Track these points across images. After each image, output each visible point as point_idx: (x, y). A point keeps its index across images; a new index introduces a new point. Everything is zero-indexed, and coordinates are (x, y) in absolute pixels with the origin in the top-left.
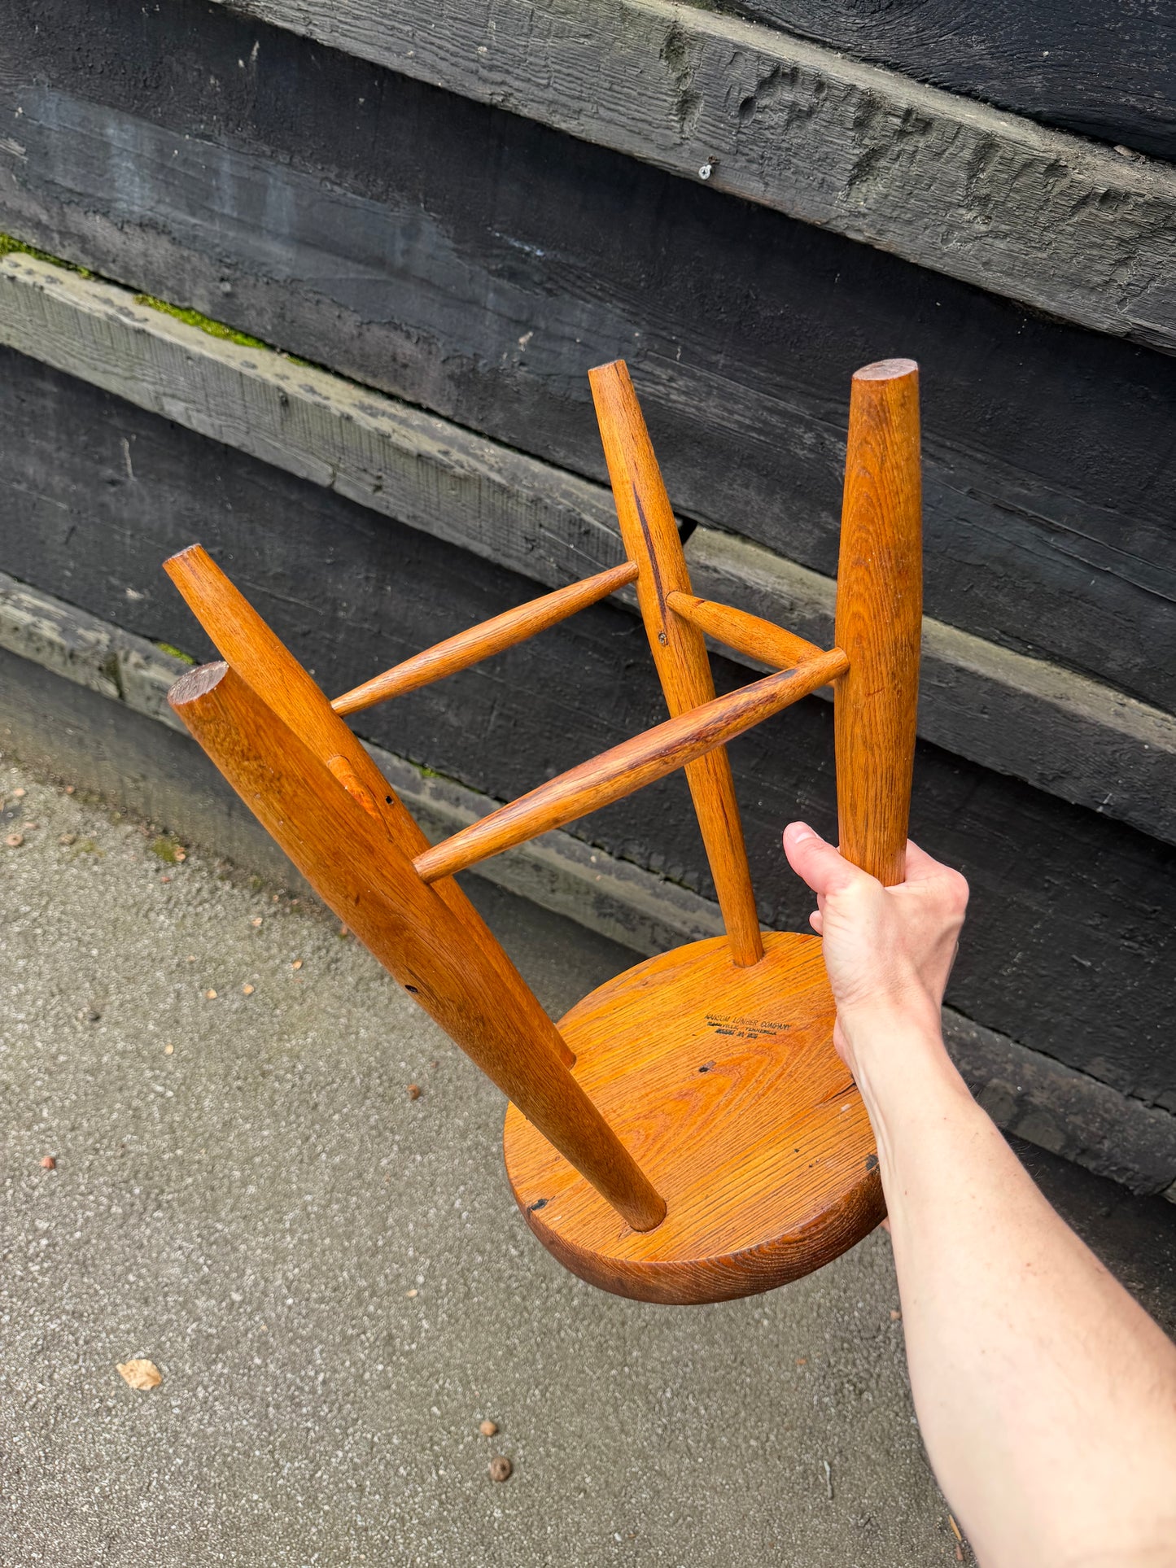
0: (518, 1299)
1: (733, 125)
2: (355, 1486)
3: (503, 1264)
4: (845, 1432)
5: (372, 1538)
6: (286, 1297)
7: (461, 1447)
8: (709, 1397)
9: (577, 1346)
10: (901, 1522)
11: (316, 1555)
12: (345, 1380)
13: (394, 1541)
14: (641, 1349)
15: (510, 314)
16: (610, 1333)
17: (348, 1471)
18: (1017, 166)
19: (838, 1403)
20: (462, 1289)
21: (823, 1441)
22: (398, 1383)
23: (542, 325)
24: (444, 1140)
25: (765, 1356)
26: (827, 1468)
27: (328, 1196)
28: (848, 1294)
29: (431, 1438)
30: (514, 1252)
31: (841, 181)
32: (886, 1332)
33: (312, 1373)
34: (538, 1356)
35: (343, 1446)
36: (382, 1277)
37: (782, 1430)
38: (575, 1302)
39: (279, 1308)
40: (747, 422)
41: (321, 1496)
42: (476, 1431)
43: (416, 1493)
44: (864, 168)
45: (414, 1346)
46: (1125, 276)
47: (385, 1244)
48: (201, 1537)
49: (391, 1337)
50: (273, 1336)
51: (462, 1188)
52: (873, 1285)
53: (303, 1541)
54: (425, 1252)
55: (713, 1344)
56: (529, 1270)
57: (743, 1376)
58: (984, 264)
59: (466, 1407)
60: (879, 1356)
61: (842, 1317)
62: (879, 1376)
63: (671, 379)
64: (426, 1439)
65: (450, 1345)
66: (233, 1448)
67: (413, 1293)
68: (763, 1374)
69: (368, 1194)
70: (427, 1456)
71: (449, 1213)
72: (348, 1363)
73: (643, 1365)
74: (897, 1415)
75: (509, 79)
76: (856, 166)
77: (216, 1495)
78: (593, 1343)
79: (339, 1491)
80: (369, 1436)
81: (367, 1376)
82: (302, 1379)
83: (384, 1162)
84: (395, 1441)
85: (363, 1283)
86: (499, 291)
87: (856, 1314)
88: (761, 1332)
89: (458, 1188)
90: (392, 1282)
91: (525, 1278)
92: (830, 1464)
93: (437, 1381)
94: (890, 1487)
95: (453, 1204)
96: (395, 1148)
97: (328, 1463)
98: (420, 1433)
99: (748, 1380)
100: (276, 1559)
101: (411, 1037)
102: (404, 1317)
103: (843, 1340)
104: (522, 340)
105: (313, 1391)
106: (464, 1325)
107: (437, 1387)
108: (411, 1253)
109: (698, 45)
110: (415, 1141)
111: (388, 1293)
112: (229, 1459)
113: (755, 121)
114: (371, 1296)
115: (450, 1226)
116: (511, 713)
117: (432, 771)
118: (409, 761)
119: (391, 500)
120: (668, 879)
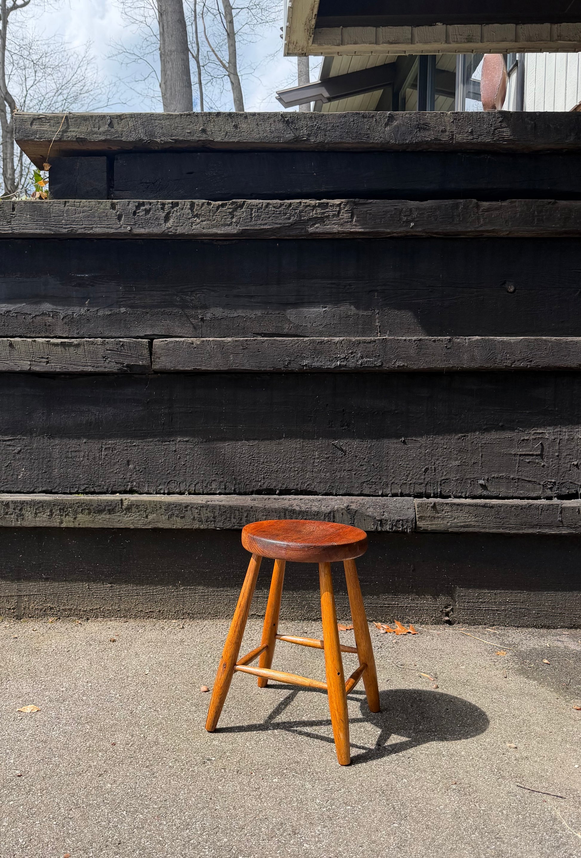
1: (132, 218)
15: (81, 296)
18: (200, 205)
23: (92, 296)
31: (162, 222)
40: (160, 301)
44: (167, 218)
46: (234, 220)
51: (151, 653)
58: (203, 228)
63: (134, 297)
71: (149, 658)
75: (72, 226)
76: (165, 217)
86: (76, 291)
89: (149, 653)
95: (150, 656)
101: (101, 633)
104: (86, 303)
109: (119, 204)
113: (138, 215)
115: (152, 660)
116: (109, 446)
117: (82, 493)
118: (71, 493)
119: (53, 365)
120: (190, 494)
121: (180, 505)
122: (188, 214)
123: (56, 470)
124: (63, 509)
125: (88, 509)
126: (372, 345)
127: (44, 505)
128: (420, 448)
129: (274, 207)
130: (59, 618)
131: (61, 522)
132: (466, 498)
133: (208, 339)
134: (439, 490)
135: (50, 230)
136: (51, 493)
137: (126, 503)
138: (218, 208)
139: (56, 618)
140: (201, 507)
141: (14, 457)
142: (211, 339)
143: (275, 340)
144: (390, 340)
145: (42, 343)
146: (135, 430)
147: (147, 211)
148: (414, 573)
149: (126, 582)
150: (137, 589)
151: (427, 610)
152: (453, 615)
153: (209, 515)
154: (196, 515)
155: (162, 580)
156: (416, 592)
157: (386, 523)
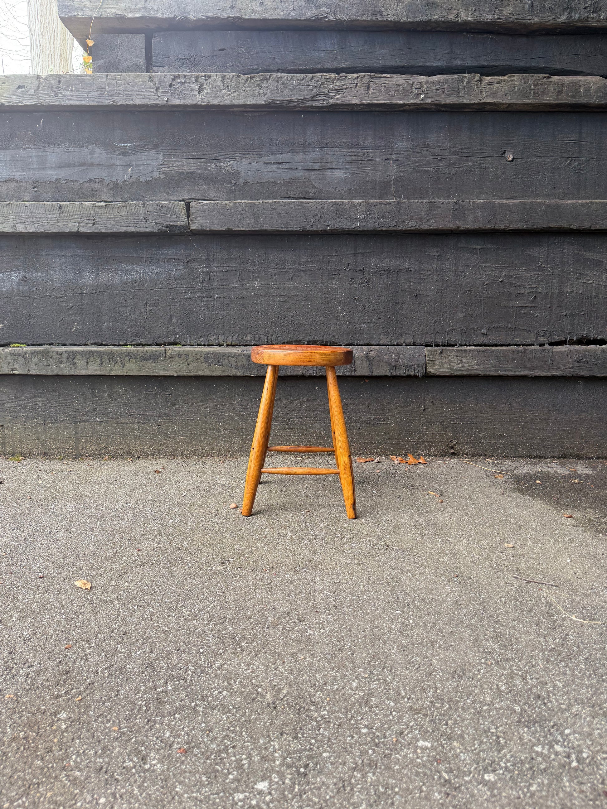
1: (169, 90)
15: (125, 164)
18: (231, 78)
23: (134, 163)
31: (197, 93)
40: (196, 168)
44: (200, 89)
46: (262, 91)
58: (233, 99)
63: (173, 164)
75: (113, 97)
76: (198, 89)
86: (120, 159)
104: (129, 170)
109: (156, 77)
113: (174, 88)
116: (154, 302)
117: (130, 345)
118: (120, 345)
119: (99, 226)
120: (228, 345)
121: (219, 354)
122: (220, 86)
123: (105, 324)
124: (112, 358)
125: (135, 358)
126: (387, 206)
127: (95, 354)
128: (430, 301)
129: (298, 80)
130: (114, 457)
131: (111, 370)
132: (470, 345)
133: (240, 201)
134: (447, 340)
135: (94, 101)
136: (101, 345)
137: (169, 353)
138: (247, 80)
139: (110, 457)
140: (237, 356)
141: (67, 312)
142: (243, 201)
143: (301, 202)
144: (404, 202)
145: (89, 206)
146: (176, 287)
147: (183, 83)
148: (424, 413)
149: (172, 424)
150: (183, 430)
151: (435, 444)
152: (458, 448)
153: (245, 363)
154: (233, 363)
155: (204, 422)
156: (426, 429)
157: (400, 369)
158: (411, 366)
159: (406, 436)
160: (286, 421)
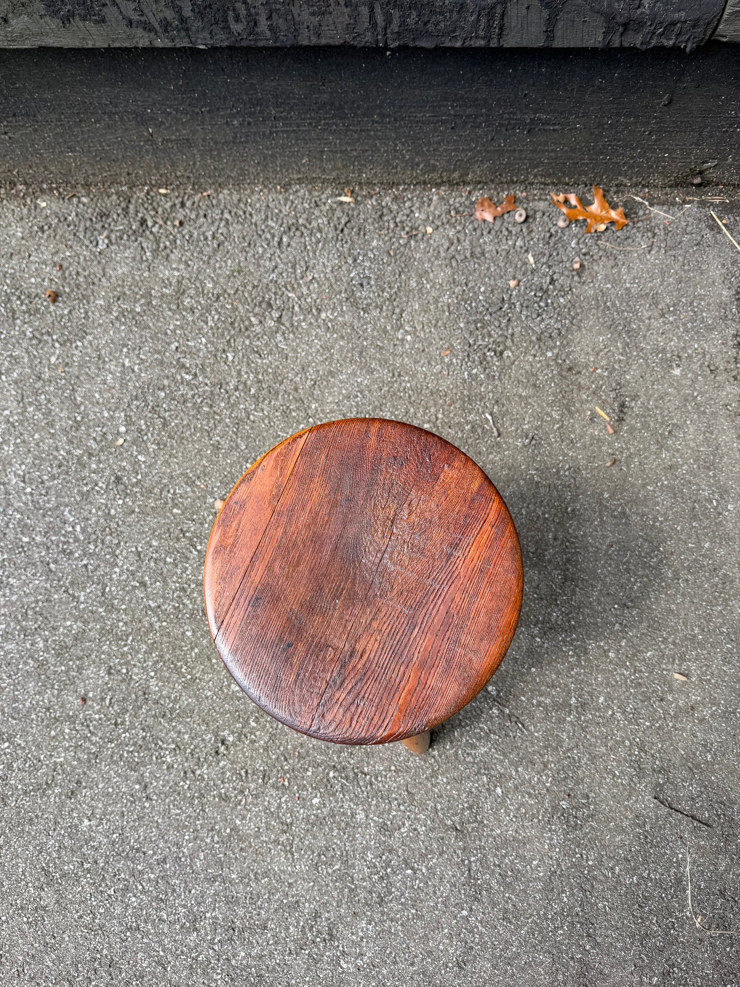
0: (206, 409)
2: (138, 584)
3: (183, 389)
4: (496, 387)
5: (166, 610)
6: (24, 488)
7: (206, 525)
8: (381, 410)
9: (266, 421)
10: (558, 428)
11: (131, 638)
12: (97, 522)
13: (183, 604)
14: (317, 401)
16: (289, 401)
17: (128, 577)
19: (485, 369)
20: (159, 422)
21: (481, 401)
22: (139, 506)
24: (93, 322)
25: (416, 362)
26: (489, 417)
27: (21, 405)
28: (470, 285)
29: (181, 530)
30: (188, 377)
32: (510, 299)
33: (70, 529)
34: (239, 441)
35: (117, 564)
36: (92, 441)
37: (446, 407)
38: (253, 391)
39: (24, 498)
41: (116, 602)
42: (213, 511)
43: (186, 569)
45: (139, 477)
47: (83, 418)
48: (42, 664)
49: (118, 479)
50: (28, 518)
51: (125, 350)
52: (488, 269)
53: (116, 634)
54: (117, 408)
55: (372, 373)
56: (206, 385)
57: (404, 384)
59: (199, 498)
60: (509, 320)
61: (470, 305)
62: (512, 335)
64: (177, 532)
65: (167, 463)
66: (37, 602)
67: (121, 441)
68: (419, 375)
69: (52, 389)
70: (184, 542)
71: (122, 372)
72: (94, 511)
73: (323, 411)
74: (535, 356)
77: (40, 635)
78: (278, 414)
79: (128, 593)
80: (134, 549)
81: (113, 512)
82: (64, 536)
83: (53, 359)
84: (155, 543)
85: (79, 452)
87: (481, 298)
88: (407, 346)
89: (121, 351)
90: (101, 441)
91: (204, 392)
92: (491, 414)
93: (169, 491)
94: (542, 408)
95: (124, 365)
96: (57, 345)
97: (111, 580)
98: (171, 530)
99: (408, 385)
100: (103, 653)
101: (30, 256)
102: (122, 460)
103: (476, 322)
105: (76, 540)
106: (172, 446)
107: (170, 495)
108: (106, 415)
110: (70, 333)
111: (102, 450)
112: (38, 609)
114: (90, 458)
115: (129, 381)
148: (666, 109)
149: (36, 130)
150: (65, 142)
151: (664, 167)
152: (713, 175)
153: (169, 14)
154: (135, 17)
155: (109, 127)
156: (656, 141)
157: (637, 31)
158: (673, 24)
159: (602, 153)
160: (310, 124)
